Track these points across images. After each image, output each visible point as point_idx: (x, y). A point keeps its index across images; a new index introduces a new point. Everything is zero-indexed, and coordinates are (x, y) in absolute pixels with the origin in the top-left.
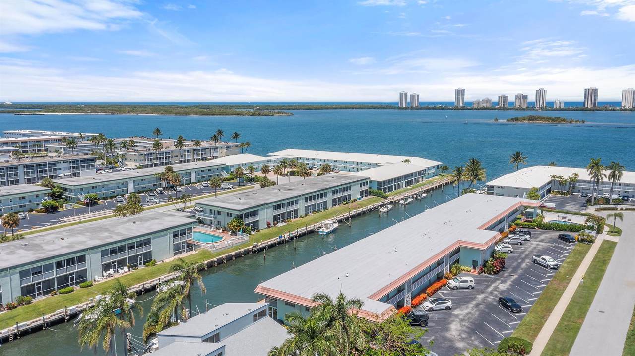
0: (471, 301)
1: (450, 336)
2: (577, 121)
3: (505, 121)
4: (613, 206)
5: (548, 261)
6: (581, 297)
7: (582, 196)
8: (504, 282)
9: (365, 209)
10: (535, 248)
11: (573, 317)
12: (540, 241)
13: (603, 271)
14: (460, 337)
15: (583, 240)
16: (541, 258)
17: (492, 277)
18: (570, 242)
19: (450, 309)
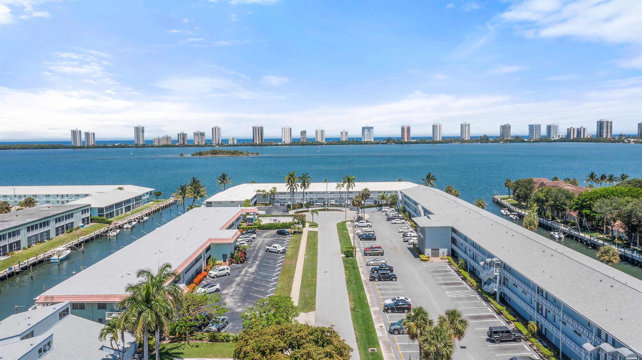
0: (233, 283)
1: (229, 307)
2: (252, 154)
3: (190, 155)
4: (306, 209)
5: (277, 247)
6: (308, 267)
7: (281, 205)
8: (251, 267)
9: (92, 234)
10: (262, 242)
11: (309, 278)
12: (264, 238)
13: (316, 249)
14: (236, 306)
15: (295, 233)
16: (272, 246)
17: (240, 265)
18: (286, 235)
19: (219, 291)
